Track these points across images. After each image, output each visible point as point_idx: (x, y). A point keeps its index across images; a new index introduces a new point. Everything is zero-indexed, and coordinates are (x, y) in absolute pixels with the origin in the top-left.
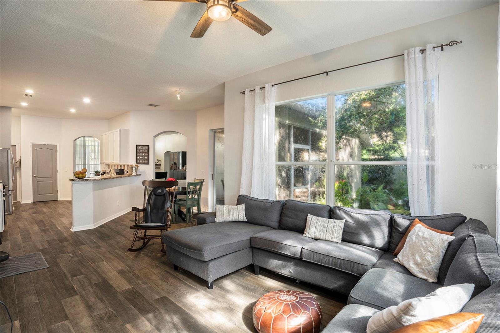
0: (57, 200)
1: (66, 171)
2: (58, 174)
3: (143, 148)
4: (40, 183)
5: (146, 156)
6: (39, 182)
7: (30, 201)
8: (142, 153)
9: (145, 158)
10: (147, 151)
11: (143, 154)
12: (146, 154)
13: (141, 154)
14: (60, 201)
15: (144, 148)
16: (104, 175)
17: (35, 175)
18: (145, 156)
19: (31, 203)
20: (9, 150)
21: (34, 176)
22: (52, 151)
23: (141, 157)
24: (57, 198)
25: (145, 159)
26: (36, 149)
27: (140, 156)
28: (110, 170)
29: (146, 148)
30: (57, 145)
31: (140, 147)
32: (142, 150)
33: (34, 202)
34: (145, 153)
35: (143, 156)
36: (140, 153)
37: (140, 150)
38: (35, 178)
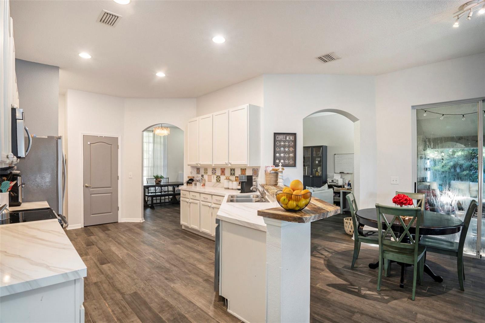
0: (118, 222)
1: (131, 178)
2: (119, 181)
3: (286, 138)
4: (94, 196)
5: (292, 152)
6: (92, 195)
7: (80, 224)
8: (284, 147)
9: (289, 156)
10: (293, 143)
11: (287, 149)
12: (292, 149)
13: (282, 149)
14: (121, 223)
15: (288, 139)
16: (192, 183)
17: (87, 185)
18: (289, 152)
19: (82, 228)
20: (59, 140)
21: (87, 187)
22: (111, 147)
23: (282, 155)
24: (118, 219)
25: (289, 158)
26: (89, 143)
27: (280, 153)
28: (202, 176)
29: (292, 138)
30: (118, 138)
31: (280, 137)
32: (284, 142)
33: (84, 227)
34: (289, 147)
35: (286, 152)
36: (280, 146)
37: (280, 141)
38: (87, 189)
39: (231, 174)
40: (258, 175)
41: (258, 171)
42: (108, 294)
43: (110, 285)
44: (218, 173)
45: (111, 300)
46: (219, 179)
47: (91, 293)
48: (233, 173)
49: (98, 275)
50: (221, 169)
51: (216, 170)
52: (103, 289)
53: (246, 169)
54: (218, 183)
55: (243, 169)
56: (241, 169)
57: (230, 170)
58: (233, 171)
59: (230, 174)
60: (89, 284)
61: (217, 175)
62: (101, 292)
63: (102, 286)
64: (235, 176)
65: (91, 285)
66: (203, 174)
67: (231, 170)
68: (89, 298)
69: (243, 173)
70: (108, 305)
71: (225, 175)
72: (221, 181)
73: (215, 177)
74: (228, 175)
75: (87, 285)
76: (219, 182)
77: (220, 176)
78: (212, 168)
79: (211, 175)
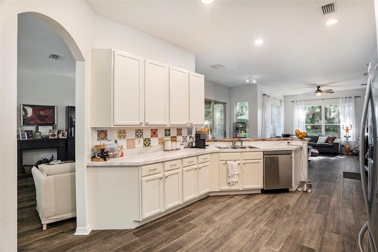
39: (166, 135)
40: (192, 134)
41: (192, 130)
42: (334, 221)
43: (327, 225)
44: (147, 134)
45: (336, 217)
46: (149, 142)
47: (346, 228)
48: (168, 134)
49: (329, 239)
50: (151, 130)
51: (144, 131)
52: (335, 225)
53: (181, 129)
54: (147, 148)
55: (179, 129)
56: (177, 129)
57: (164, 131)
58: (168, 131)
59: (164, 134)
60: (344, 235)
61: (145, 137)
62: (338, 224)
63: (334, 228)
64: (170, 137)
65: (342, 233)
66: (117, 139)
67: (166, 130)
68: (350, 225)
69: (179, 133)
70: (339, 216)
71: (157, 137)
72: (151, 145)
73: (142, 140)
74: (162, 137)
75: (346, 236)
76: (148, 146)
77: (150, 138)
78: (136, 130)
79: (135, 139)
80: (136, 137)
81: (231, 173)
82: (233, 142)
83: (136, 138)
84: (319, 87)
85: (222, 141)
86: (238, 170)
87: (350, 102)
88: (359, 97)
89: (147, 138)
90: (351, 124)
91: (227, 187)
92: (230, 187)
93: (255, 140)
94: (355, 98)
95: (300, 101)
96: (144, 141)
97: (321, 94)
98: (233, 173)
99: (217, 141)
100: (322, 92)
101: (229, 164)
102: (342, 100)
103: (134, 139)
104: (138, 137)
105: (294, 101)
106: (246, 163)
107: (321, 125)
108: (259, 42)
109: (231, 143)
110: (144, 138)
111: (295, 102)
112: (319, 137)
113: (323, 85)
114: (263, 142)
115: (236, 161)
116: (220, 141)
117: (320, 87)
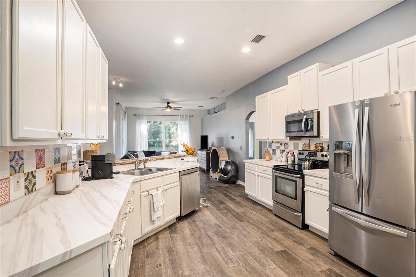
44: (30, 164)
48: (57, 160)
50: (36, 151)
57: (53, 153)
59: (53, 160)
67: (55, 151)
69: (69, 155)
71: (44, 168)
73: (22, 178)
74: (51, 166)
76: (32, 191)
77: (35, 171)
78: (10, 152)
79: (9, 178)
80: (11, 171)
81: (157, 206)
82: (135, 164)
83: (11, 175)
84: (168, 103)
85: (122, 164)
86: (162, 200)
87: (186, 120)
88: (192, 116)
89: (30, 171)
90: (187, 140)
91: (151, 227)
92: (153, 226)
93: (156, 159)
94: (190, 117)
95: (143, 115)
96: (26, 180)
97: (170, 111)
98: (158, 205)
99: (116, 165)
100: (171, 108)
101: (154, 194)
102: (180, 118)
103: (6, 179)
104: (15, 171)
105: (136, 115)
106: (168, 189)
107: (162, 141)
108: (179, 41)
109: (134, 165)
110: (25, 172)
111: (138, 116)
112: (162, 152)
113: (173, 102)
114: (163, 160)
115: (158, 189)
116: (119, 164)
117: (170, 103)
